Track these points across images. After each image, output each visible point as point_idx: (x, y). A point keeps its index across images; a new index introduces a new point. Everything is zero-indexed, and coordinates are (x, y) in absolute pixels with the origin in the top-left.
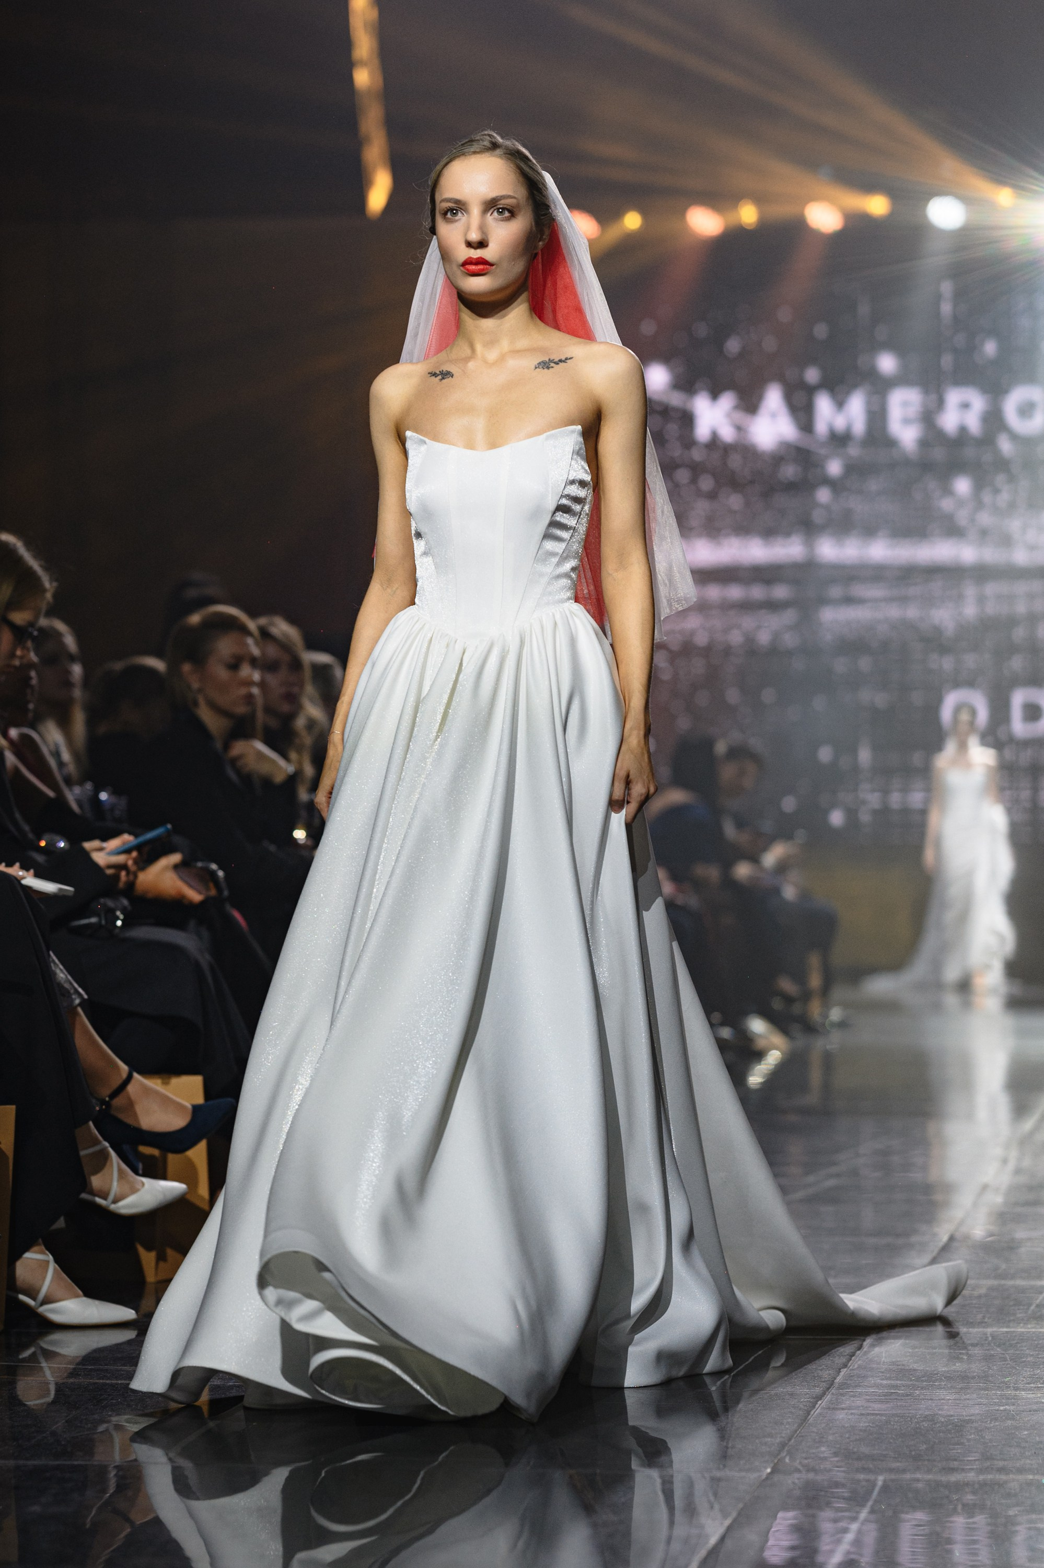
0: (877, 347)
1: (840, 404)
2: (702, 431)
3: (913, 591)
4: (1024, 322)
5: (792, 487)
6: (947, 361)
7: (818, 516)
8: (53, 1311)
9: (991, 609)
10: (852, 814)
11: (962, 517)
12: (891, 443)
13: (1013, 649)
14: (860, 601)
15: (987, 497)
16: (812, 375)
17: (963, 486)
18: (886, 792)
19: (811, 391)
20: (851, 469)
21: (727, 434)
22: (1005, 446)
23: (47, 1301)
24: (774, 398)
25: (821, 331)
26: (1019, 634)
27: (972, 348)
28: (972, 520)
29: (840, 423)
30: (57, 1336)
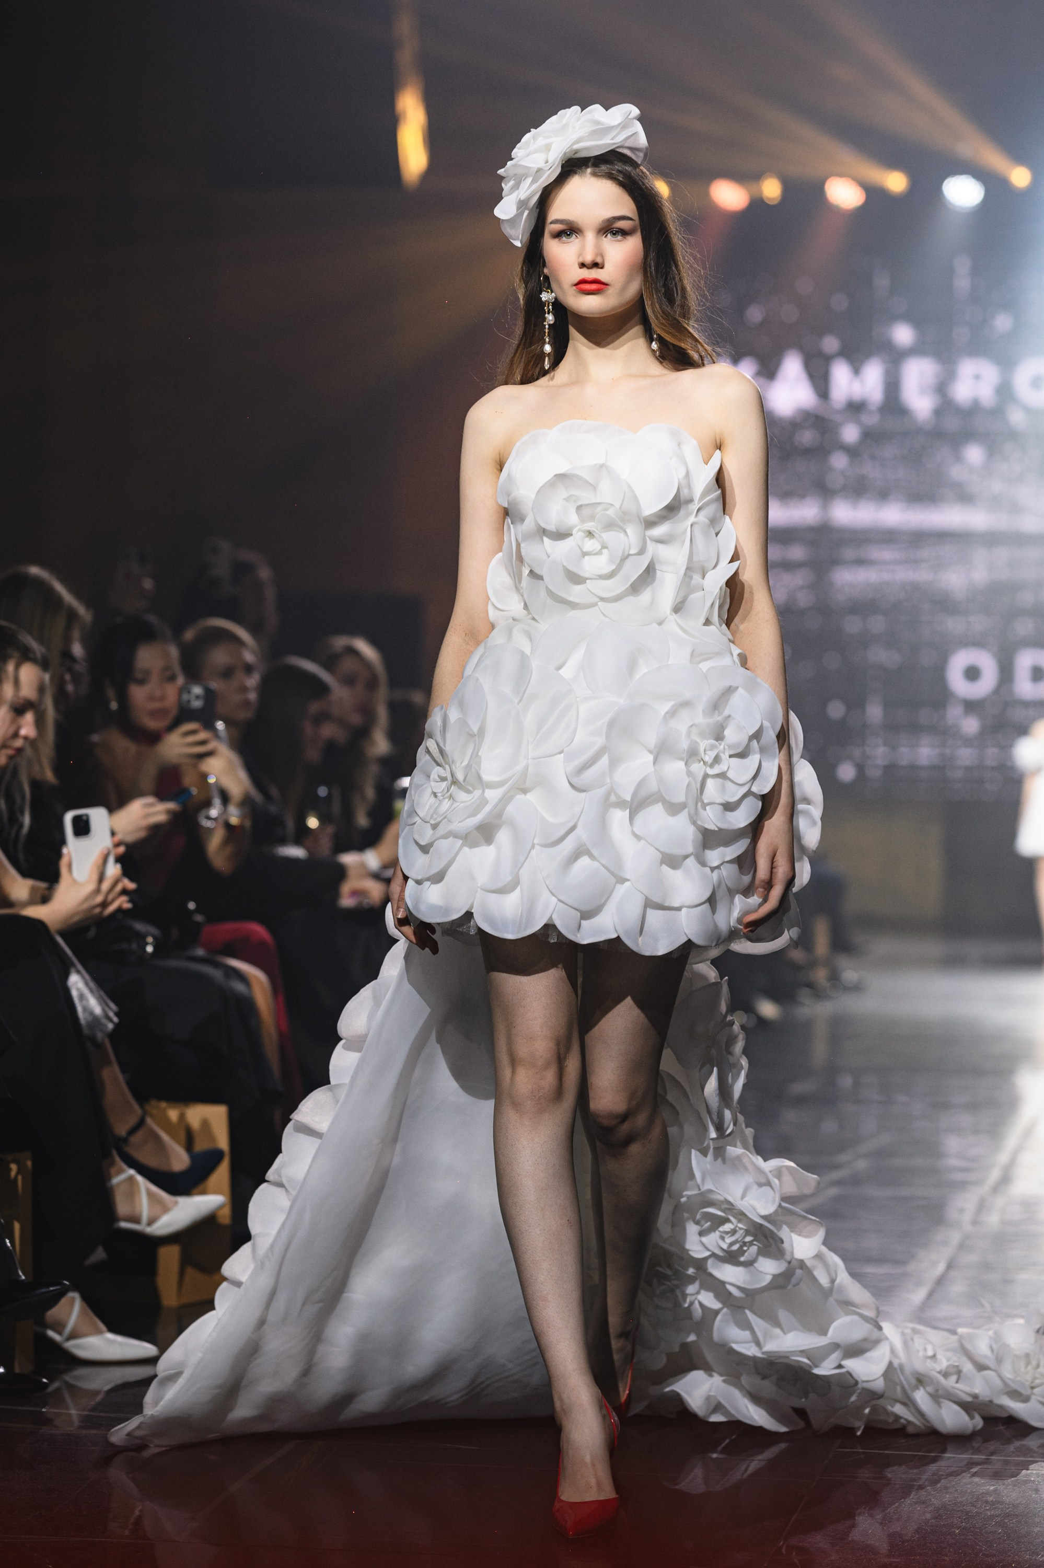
0: (895, 318)
1: (856, 370)
3: (923, 554)
5: (808, 452)
6: (961, 333)
7: (834, 480)
8: (78, 1347)
9: (1001, 573)
10: (860, 768)
11: (973, 484)
12: (905, 411)
13: (1020, 613)
14: (871, 563)
15: (998, 465)
16: (830, 344)
17: (974, 454)
18: (894, 747)
19: (827, 360)
20: (868, 435)
22: (1017, 418)
23: (73, 1336)
24: (792, 366)
25: (840, 302)
26: (1025, 598)
27: (984, 322)
28: (984, 487)
29: (857, 391)
30: (81, 1371)
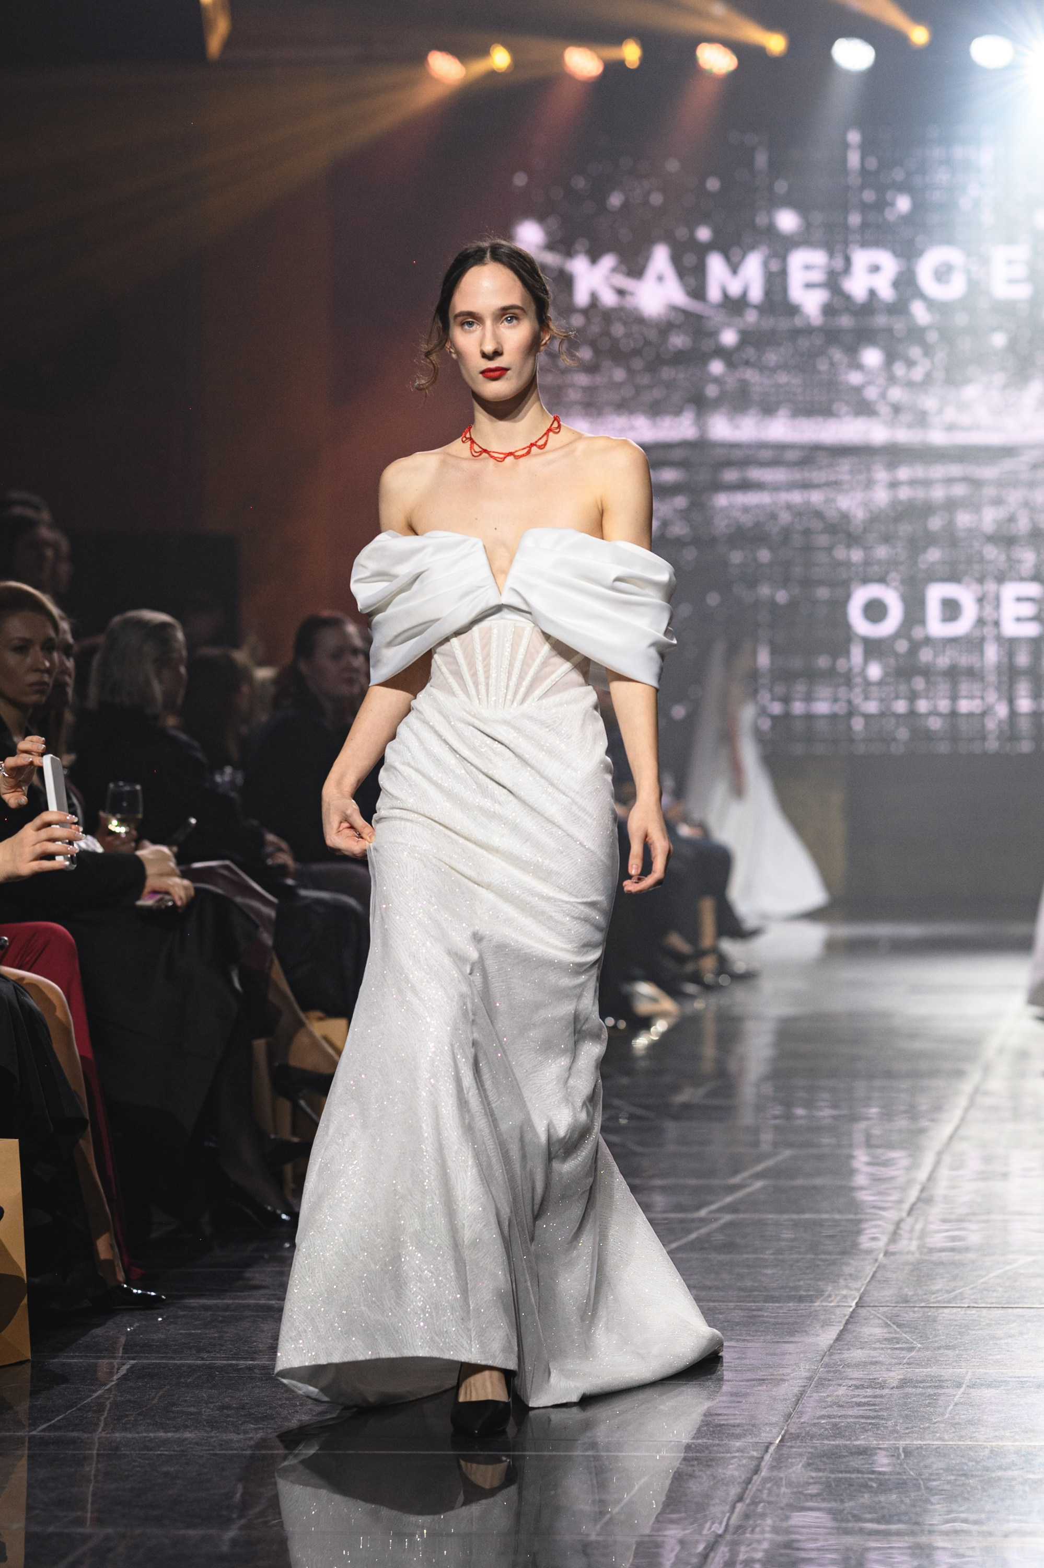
0: (777, 202)
1: (734, 268)
2: (581, 297)
3: (817, 476)
4: (942, 176)
5: (680, 358)
6: (855, 219)
7: (712, 391)
9: (904, 493)
11: (871, 393)
12: (793, 310)
13: (931, 539)
14: (758, 486)
15: (899, 370)
16: (704, 234)
17: (872, 357)
18: (786, 700)
19: (703, 250)
20: (746, 338)
21: (609, 299)
22: (920, 313)
24: (660, 258)
26: (936, 523)
27: (882, 205)
28: (883, 396)
29: (735, 289)
